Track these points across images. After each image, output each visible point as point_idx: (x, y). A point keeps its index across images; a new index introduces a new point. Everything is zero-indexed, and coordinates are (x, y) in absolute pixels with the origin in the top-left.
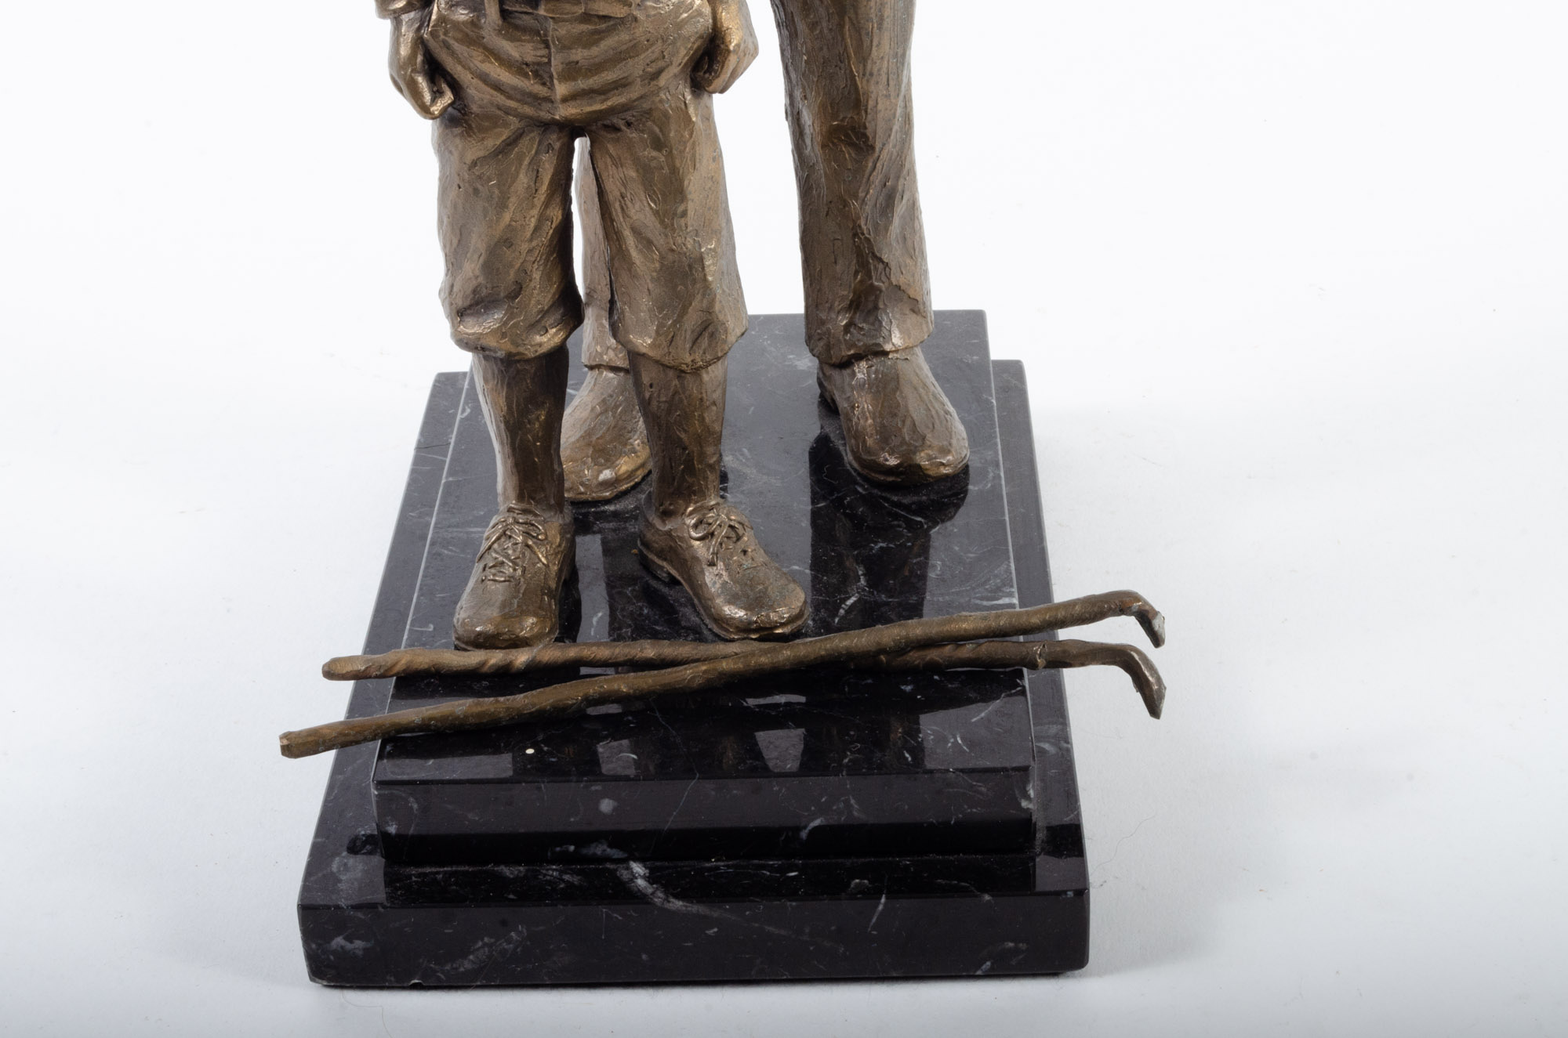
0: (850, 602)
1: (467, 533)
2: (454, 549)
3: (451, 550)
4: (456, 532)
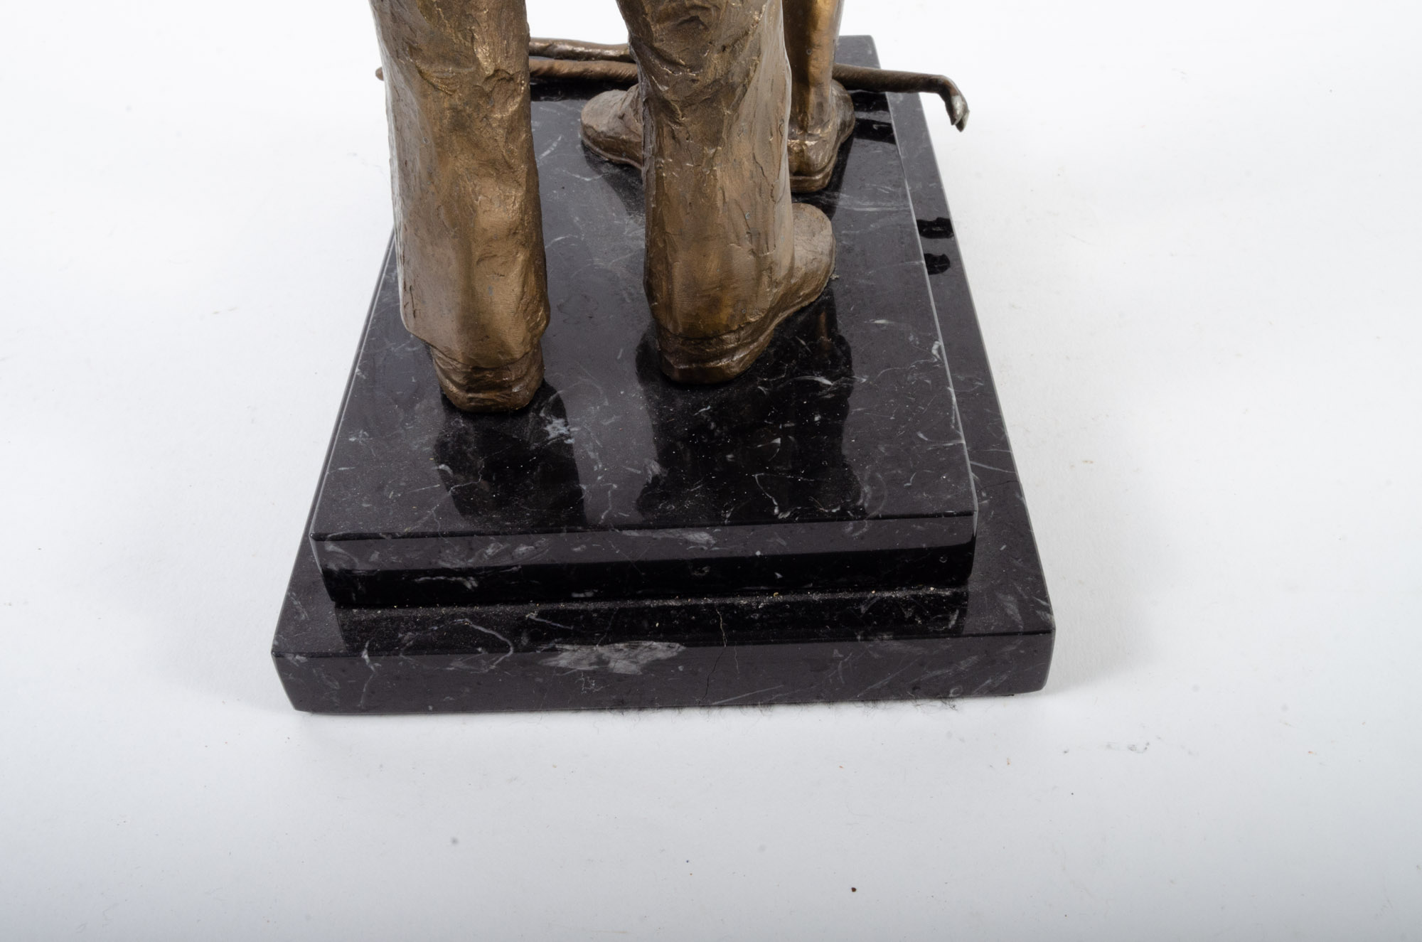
0: (548, 152)
1: (879, 206)
2: (883, 191)
3: (886, 190)
4: (888, 207)
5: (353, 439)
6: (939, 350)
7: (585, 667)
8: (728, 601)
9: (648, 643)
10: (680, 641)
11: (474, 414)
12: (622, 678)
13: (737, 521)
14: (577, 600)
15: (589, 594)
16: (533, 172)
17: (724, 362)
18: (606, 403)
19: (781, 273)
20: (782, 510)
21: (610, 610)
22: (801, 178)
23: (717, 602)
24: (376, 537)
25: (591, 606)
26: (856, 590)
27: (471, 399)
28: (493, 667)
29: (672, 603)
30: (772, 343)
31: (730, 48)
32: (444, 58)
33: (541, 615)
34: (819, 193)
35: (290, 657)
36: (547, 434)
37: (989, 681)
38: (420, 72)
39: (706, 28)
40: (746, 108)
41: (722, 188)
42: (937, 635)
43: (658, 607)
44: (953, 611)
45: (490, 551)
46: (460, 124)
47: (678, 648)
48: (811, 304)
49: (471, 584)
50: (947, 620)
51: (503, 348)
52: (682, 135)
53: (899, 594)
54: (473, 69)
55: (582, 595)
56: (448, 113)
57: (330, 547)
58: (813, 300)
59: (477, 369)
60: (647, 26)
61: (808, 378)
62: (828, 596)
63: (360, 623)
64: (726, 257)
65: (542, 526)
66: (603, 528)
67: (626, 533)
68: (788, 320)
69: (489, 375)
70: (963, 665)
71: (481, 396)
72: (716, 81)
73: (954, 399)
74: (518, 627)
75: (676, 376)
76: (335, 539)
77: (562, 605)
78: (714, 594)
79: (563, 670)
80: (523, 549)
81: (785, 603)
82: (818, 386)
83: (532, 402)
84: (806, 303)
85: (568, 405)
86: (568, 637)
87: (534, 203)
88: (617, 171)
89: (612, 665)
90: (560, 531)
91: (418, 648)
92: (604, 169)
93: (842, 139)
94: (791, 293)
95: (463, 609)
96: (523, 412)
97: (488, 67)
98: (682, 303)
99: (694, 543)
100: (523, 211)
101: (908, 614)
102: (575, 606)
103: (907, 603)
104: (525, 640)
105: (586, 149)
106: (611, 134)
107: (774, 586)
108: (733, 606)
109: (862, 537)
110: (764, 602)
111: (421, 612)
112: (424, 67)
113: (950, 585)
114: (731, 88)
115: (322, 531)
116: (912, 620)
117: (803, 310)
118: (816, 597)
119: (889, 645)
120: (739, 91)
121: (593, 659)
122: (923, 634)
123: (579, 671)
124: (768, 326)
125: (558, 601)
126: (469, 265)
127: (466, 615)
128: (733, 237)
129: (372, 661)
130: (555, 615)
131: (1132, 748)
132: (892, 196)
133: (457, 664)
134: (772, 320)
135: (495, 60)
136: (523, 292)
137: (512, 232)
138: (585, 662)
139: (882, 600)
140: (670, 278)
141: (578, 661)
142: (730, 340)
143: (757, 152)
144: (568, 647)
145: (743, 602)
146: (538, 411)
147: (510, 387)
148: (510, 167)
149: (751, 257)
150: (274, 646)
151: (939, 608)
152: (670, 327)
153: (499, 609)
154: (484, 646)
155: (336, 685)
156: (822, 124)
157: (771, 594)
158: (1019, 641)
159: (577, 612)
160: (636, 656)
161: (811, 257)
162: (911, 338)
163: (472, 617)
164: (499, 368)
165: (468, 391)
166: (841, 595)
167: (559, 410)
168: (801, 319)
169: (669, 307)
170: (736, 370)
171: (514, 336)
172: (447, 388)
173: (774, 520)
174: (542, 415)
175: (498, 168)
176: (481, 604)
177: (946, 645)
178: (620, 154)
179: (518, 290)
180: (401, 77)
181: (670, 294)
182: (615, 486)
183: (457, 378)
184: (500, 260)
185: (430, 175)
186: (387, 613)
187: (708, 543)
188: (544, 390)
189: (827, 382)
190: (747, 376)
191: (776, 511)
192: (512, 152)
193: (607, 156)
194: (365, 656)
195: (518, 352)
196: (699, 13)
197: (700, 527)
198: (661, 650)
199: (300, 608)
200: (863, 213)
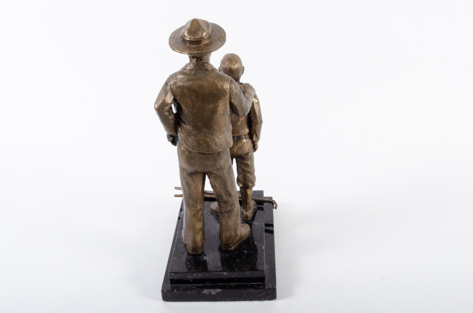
1: (259, 224)
5: (174, 259)
6: (264, 247)
7: (207, 293)
8: (229, 284)
9: (217, 289)
10: (222, 289)
11: (192, 255)
12: (213, 295)
13: (230, 271)
14: (207, 283)
15: (209, 282)
16: (204, 221)
17: (230, 248)
18: (213, 254)
19: (239, 235)
20: (237, 270)
21: (212, 285)
22: (246, 219)
23: (227, 284)
24: (179, 272)
25: (209, 284)
26: (248, 283)
27: (193, 253)
28: (194, 293)
29: (221, 284)
30: (238, 246)
31: (231, 206)
32: (193, 207)
33: (201, 285)
34: (249, 221)
35: (164, 291)
36: (204, 259)
37: (268, 297)
38: (190, 208)
39: (228, 204)
40: (233, 213)
41: (230, 224)
42: (259, 289)
43: (219, 285)
44: (262, 286)
45: (195, 275)
46: (195, 215)
47: (221, 290)
48: (245, 240)
49: (191, 280)
50: (261, 287)
51: (198, 246)
52: (225, 217)
53: (254, 283)
54: (197, 208)
55: (208, 283)
56: (193, 214)
57: (172, 274)
58: (245, 239)
59: (194, 248)
60: (220, 203)
61: (243, 251)
62: (244, 283)
63: (175, 286)
64: (231, 233)
65: (203, 271)
66: (211, 272)
67: (214, 272)
68: (241, 242)
69: (196, 249)
70: (263, 294)
71: (194, 253)
72: (229, 210)
73: (264, 255)
74: (198, 287)
75: (223, 250)
76: (173, 273)
77: (205, 284)
78: (227, 283)
79: (204, 293)
80: (200, 275)
81: (237, 284)
82: (245, 252)
83: (201, 254)
84: (244, 240)
85: (206, 255)
86: (205, 288)
87: (204, 225)
88: (216, 216)
89: (212, 293)
90: (205, 272)
91: (183, 290)
92: (214, 216)
93: (254, 211)
94: (241, 238)
95: (190, 284)
96: (200, 255)
97: (199, 208)
98: (224, 240)
99: (224, 274)
100: (202, 226)
101: (255, 286)
102: (207, 284)
103: (255, 285)
104: (199, 289)
105: (211, 212)
106: (215, 210)
107: (236, 282)
108: (230, 285)
109: (248, 274)
110: (234, 284)
111: (183, 285)
112: (191, 208)
113: (262, 282)
114: (231, 211)
115: (171, 271)
116: (256, 287)
117: (244, 241)
118: (242, 284)
119: (252, 290)
120: (232, 211)
121: (209, 292)
122: (257, 289)
123: (207, 294)
124: (238, 243)
125: (204, 283)
126: (194, 234)
127: (190, 285)
128: (231, 230)
129: (176, 292)
130: (204, 285)
131: (288, 308)
132: (261, 222)
133: (189, 292)
134: (238, 242)
135: (200, 207)
136: (201, 238)
137: (200, 229)
138: (208, 292)
139: (252, 284)
140: (223, 236)
141: (207, 292)
142: (231, 245)
143: (235, 219)
144: (205, 290)
145: (231, 284)
146: (202, 255)
147: (198, 251)
148: (201, 220)
149: (234, 233)
150: (162, 289)
151: (260, 285)
152: (222, 243)
153: (195, 285)
154: (193, 289)
155: (170, 296)
156: (250, 210)
157: (235, 283)
158: (271, 290)
159: (206, 285)
160: (215, 291)
161: (245, 232)
162: (260, 245)
163: (191, 286)
164: (197, 248)
165: (192, 252)
166: (246, 283)
167: (205, 255)
168: (243, 242)
169: (222, 240)
170: (232, 250)
171: (200, 244)
172: (189, 252)
173: (236, 271)
174: (203, 256)
175: (199, 220)
176: (193, 284)
177: (260, 291)
178: (217, 213)
179: (201, 237)
180: (187, 209)
181: (223, 238)
182: (213, 266)
183: (191, 250)
184: (199, 233)
185: (190, 221)
186: (178, 285)
187: (226, 274)
188: (203, 253)
189: (246, 252)
190: (234, 250)
191: (236, 270)
192: (201, 218)
193: (215, 213)
194: (175, 291)
195: (200, 246)
196: (227, 202)
197: (225, 272)
198: (219, 290)
199: (165, 284)
200: (256, 225)
